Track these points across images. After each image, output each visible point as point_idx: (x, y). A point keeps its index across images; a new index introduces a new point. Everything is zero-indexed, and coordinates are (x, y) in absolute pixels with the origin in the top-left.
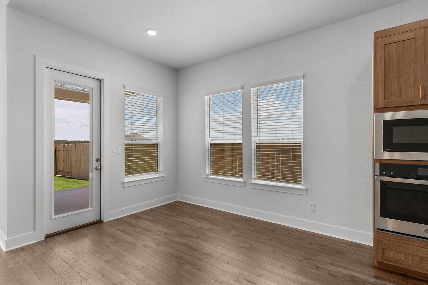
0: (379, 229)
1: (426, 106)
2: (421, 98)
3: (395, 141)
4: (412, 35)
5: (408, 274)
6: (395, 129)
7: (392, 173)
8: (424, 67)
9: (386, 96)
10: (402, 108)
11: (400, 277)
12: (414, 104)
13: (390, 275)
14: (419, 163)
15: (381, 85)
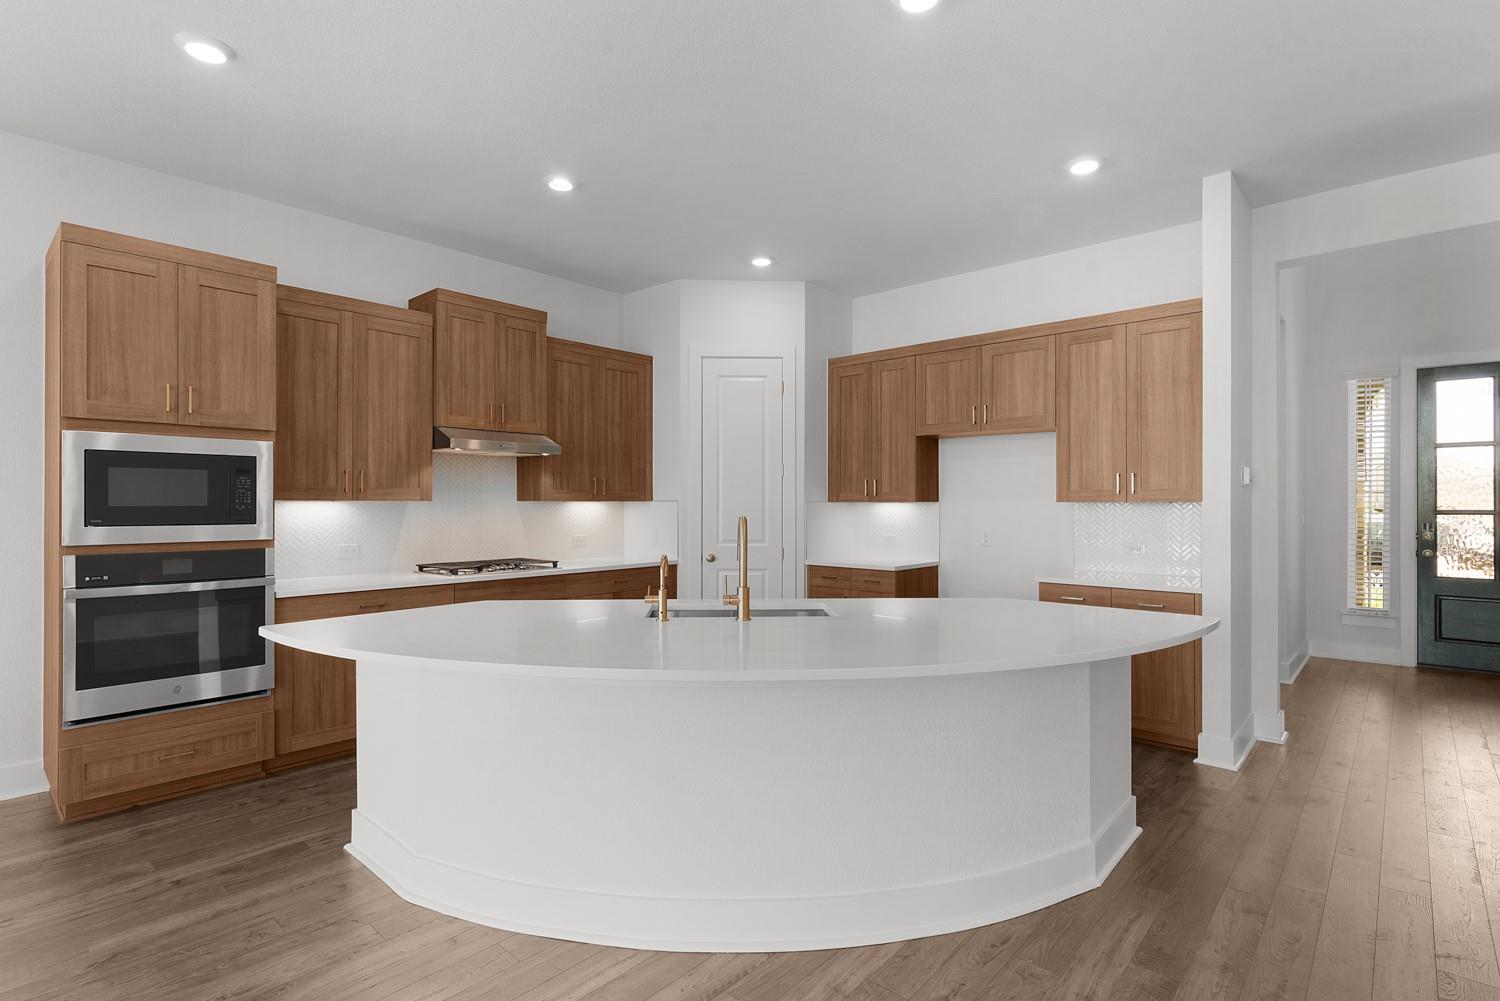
0: (72, 722)
1: (177, 428)
2: (168, 409)
3: (113, 501)
4: (150, 267)
5: (139, 804)
6: (115, 474)
7: (106, 578)
8: (175, 345)
9: (92, 392)
10: (127, 425)
11: (123, 816)
12: (154, 421)
13: (97, 823)
14: (163, 549)
15: (79, 362)
